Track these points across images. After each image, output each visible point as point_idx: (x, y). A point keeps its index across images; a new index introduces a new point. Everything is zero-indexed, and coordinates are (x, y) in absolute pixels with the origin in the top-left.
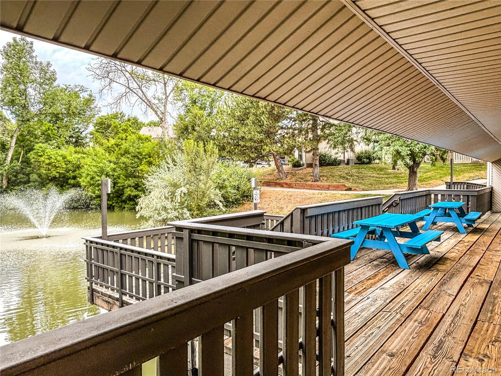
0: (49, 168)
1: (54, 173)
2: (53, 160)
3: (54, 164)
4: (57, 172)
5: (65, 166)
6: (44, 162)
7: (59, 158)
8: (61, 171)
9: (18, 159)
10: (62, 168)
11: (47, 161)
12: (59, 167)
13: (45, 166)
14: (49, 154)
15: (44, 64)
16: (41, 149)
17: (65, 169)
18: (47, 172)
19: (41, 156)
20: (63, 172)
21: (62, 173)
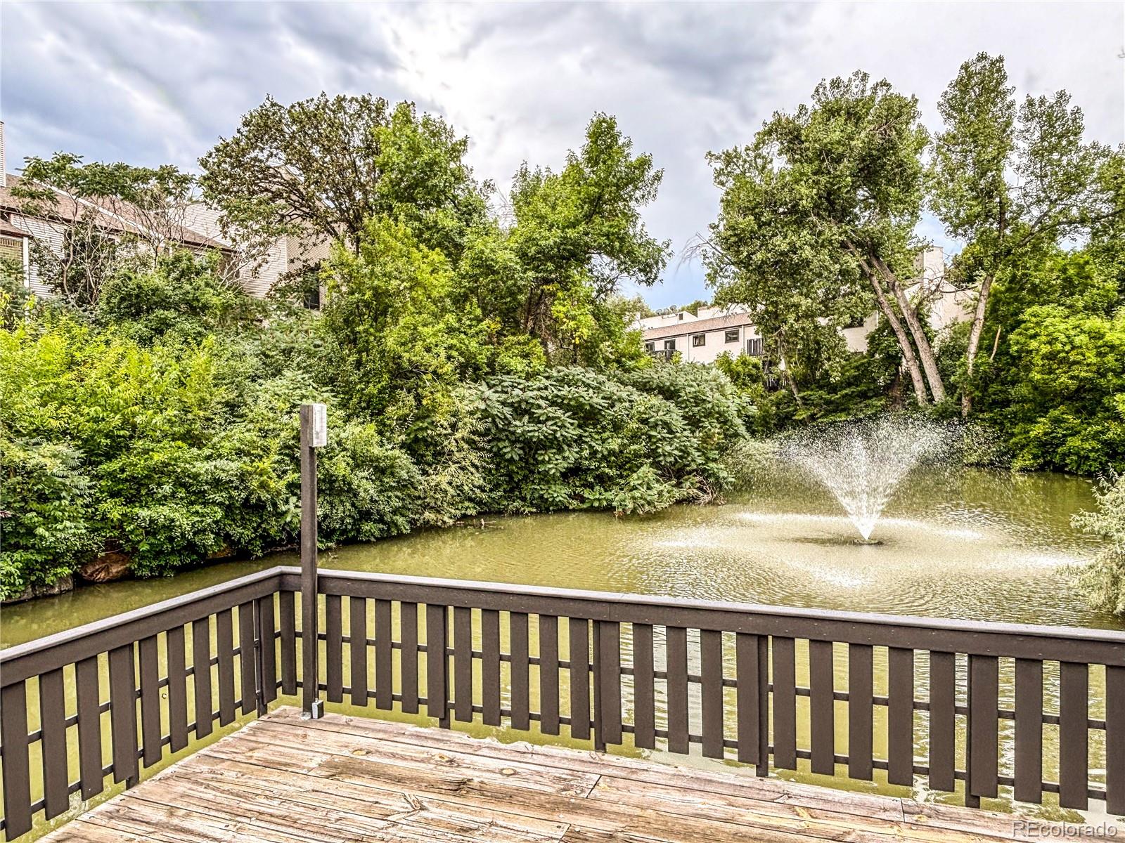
0: (1050, 368)
1: (1064, 380)
2: (1059, 346)
3: (1062, 355)
4: (1072, 378)
5: (1094, 360)
6: (1037, 351)
7: (1081, 339)
8: (1083, 374)
9: (989, 349)
10: (1088, 365)
11: (1045, 349)
12: (1078, 363)
13: (1040, 363)
14: (1051, 329)
15: (1051, 100)
16: (1034, 319)
17: (1094, 369)
18: (1046, 377)
19: (1034, 337)
20: (1091, 375)
21: (1085, 378)
